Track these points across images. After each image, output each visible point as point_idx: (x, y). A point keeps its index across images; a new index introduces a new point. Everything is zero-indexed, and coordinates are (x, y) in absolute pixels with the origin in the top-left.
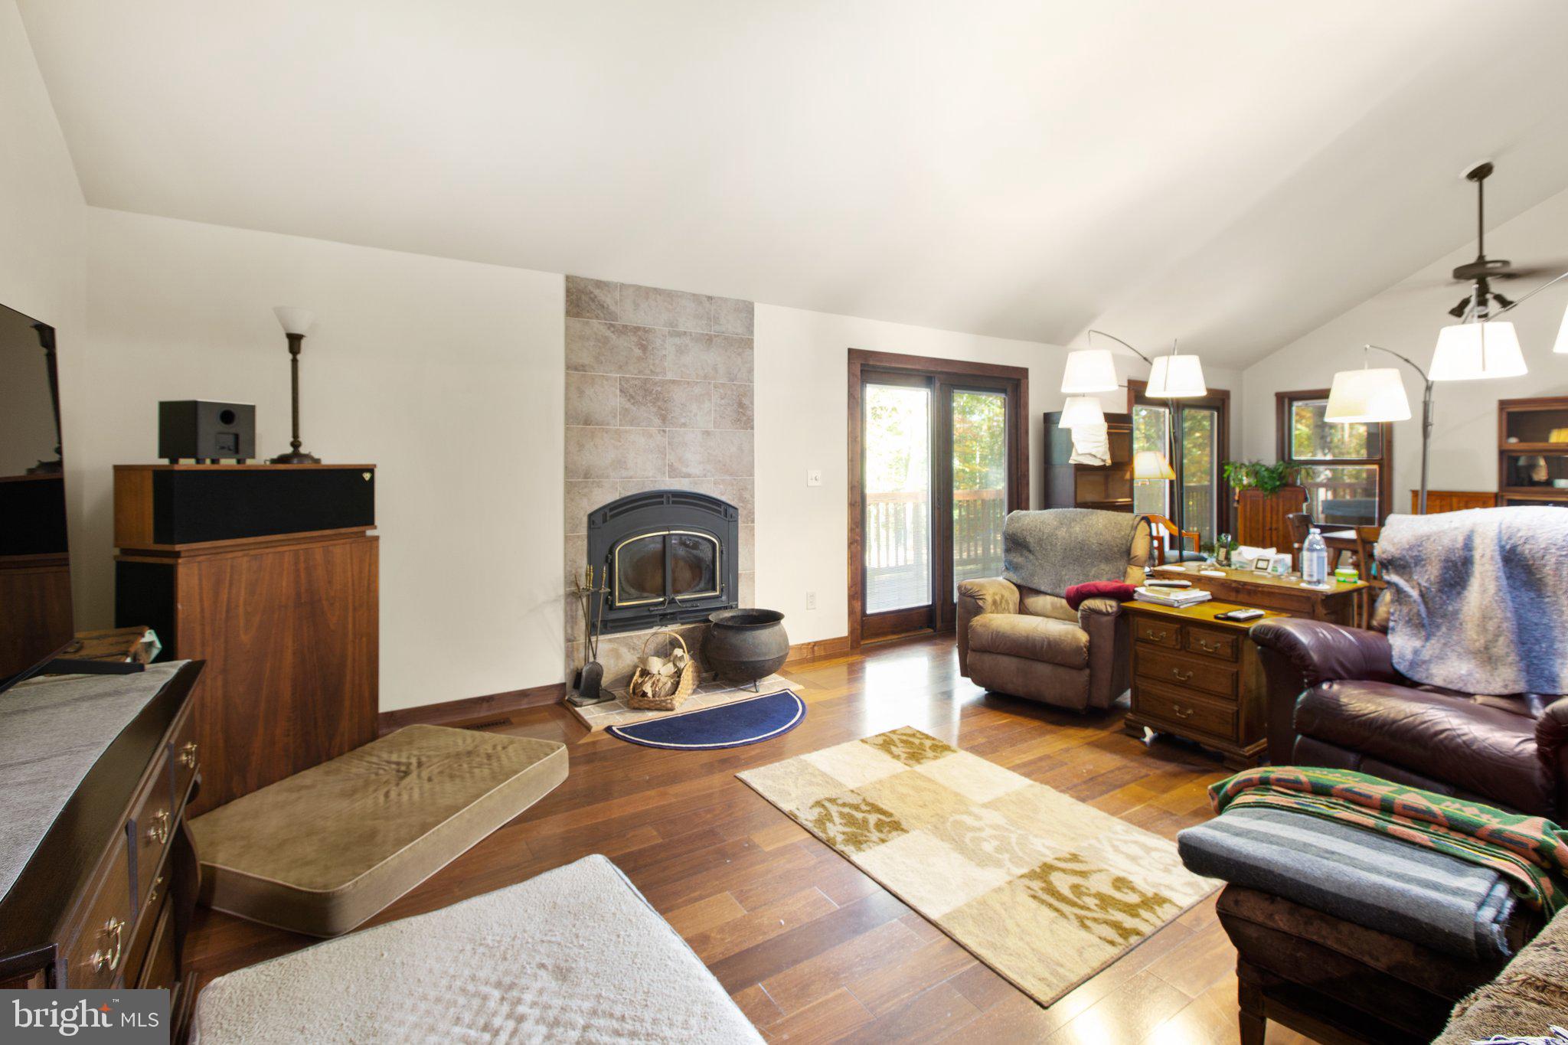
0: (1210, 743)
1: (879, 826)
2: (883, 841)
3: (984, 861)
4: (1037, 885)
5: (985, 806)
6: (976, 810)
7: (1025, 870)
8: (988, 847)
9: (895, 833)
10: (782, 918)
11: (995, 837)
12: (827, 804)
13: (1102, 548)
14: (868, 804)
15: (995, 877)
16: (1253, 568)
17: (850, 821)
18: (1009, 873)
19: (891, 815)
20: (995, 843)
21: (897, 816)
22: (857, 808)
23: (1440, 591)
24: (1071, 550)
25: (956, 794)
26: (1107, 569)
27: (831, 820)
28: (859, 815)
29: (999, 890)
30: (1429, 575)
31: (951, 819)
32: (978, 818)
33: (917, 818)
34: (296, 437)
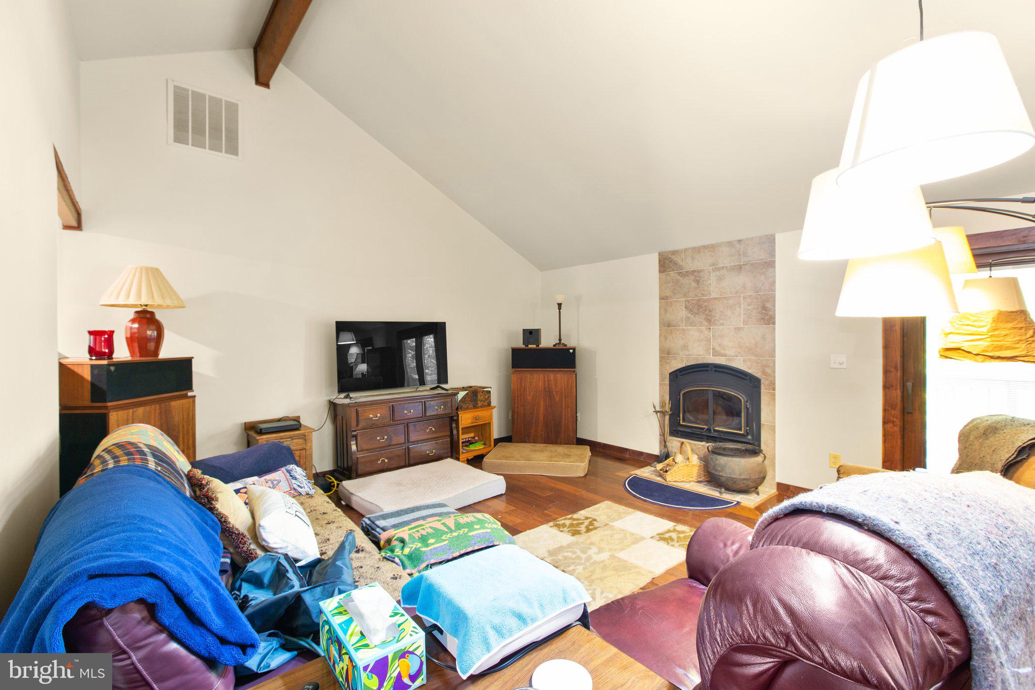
1: (575, 530)
2: (561, 531)
8: (568, 554)
12: (590, 519)
17: (576, 524)
19: (586, 533)
25: (623, 549)
27: (576, 521)
28: (582, 526)
31: (591, 547)
33: (588, 539)
34: (560, 337)
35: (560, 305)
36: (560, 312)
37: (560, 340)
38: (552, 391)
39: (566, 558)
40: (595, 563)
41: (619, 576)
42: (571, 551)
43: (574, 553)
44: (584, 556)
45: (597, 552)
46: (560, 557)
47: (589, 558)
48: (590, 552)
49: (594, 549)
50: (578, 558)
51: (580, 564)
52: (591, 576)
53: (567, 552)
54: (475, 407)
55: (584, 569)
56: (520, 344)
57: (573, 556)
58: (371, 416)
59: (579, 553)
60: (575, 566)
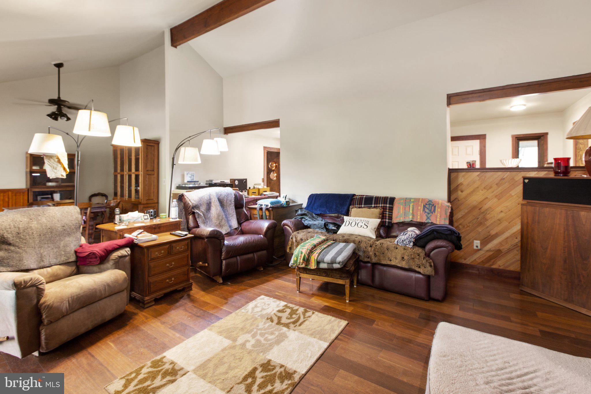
0: (179, 287)
4: (293, 325)
13: (64, 228)
16: (143, 220)
18: (287, 331)
23: (206, 212)
24: (44, 235)
26: (70, 239)
29: (301, 332)
30: (203, 209)
39: (272, 333)
40: (249, 332)
41: (234, 324)
42: (269, 340)
43: (266, 339)
44: (258, 337)
45: (247, 343)
46: (277, 333)
47: (254, 336)
48: (253, 342)
49: (249, 346)
50: (262, 335)
51: (261, 329)
52: (253, 321)
53: (271, 339)
55: (258, 326)
57: (267, 335)
59: (262, 339)
60: (264, 327)
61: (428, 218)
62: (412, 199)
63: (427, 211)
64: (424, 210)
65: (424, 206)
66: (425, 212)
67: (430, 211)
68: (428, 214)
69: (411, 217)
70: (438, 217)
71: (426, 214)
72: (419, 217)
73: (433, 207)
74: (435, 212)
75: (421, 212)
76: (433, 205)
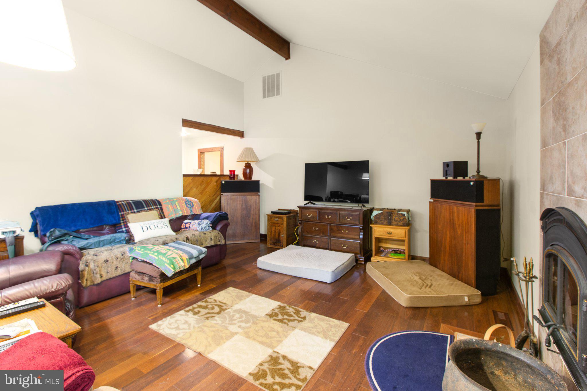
1: (276, 315)
2: (273, 310)
3: (240, 311)
4: (225, 307)
5: (236, 333)
6: (240, 330)
7: (226, 311)
8: (238, 316)
9: (270, 314)
10: (289, 289)
11: (234, 320)
12: (301, 319)
14: (285, 323)
15: (237, 307)
17: (287, 314)
18: (232, 309)
19: (274, 320)
20: (235, 318)
21: (271, 319)
22: (289, 320)
25: (248, 337)
27: (295, 313)
28: (285, 317)
29: (236, 304)
31: (251, 323)
32: (239, 327)
33: (264, 321)
34: (478, 168)
35: (479, 135)
36: (479, 142)
37: (478, 172)
38: (456, 224)
40: (225, 327)
54: (390, 224)
56: (439, 176)
58: (307, 214)
61: (191, 211)
62: (175, 198)
63: (189, 206)
64: (187, 206)
65: (186, 203)
66: (188, 207)
67: (191, 206)
68: (191, 208)
69: (181, 213)
70: (197, 209)
71: (189, 208)
72: (185, 212)
73: (191, 203)
74: (194, 206)
75: (185, 207)
76: (190, 201)
